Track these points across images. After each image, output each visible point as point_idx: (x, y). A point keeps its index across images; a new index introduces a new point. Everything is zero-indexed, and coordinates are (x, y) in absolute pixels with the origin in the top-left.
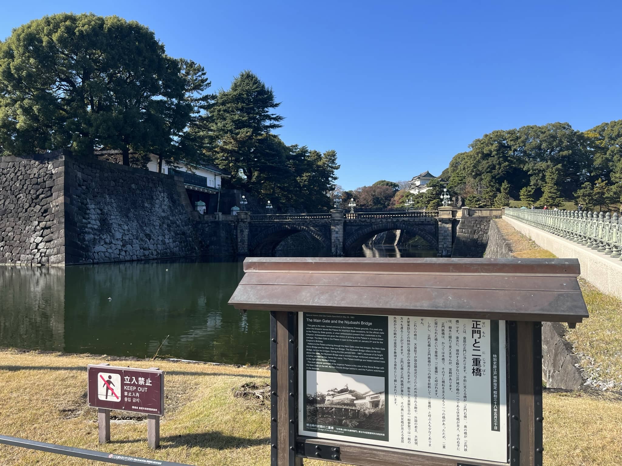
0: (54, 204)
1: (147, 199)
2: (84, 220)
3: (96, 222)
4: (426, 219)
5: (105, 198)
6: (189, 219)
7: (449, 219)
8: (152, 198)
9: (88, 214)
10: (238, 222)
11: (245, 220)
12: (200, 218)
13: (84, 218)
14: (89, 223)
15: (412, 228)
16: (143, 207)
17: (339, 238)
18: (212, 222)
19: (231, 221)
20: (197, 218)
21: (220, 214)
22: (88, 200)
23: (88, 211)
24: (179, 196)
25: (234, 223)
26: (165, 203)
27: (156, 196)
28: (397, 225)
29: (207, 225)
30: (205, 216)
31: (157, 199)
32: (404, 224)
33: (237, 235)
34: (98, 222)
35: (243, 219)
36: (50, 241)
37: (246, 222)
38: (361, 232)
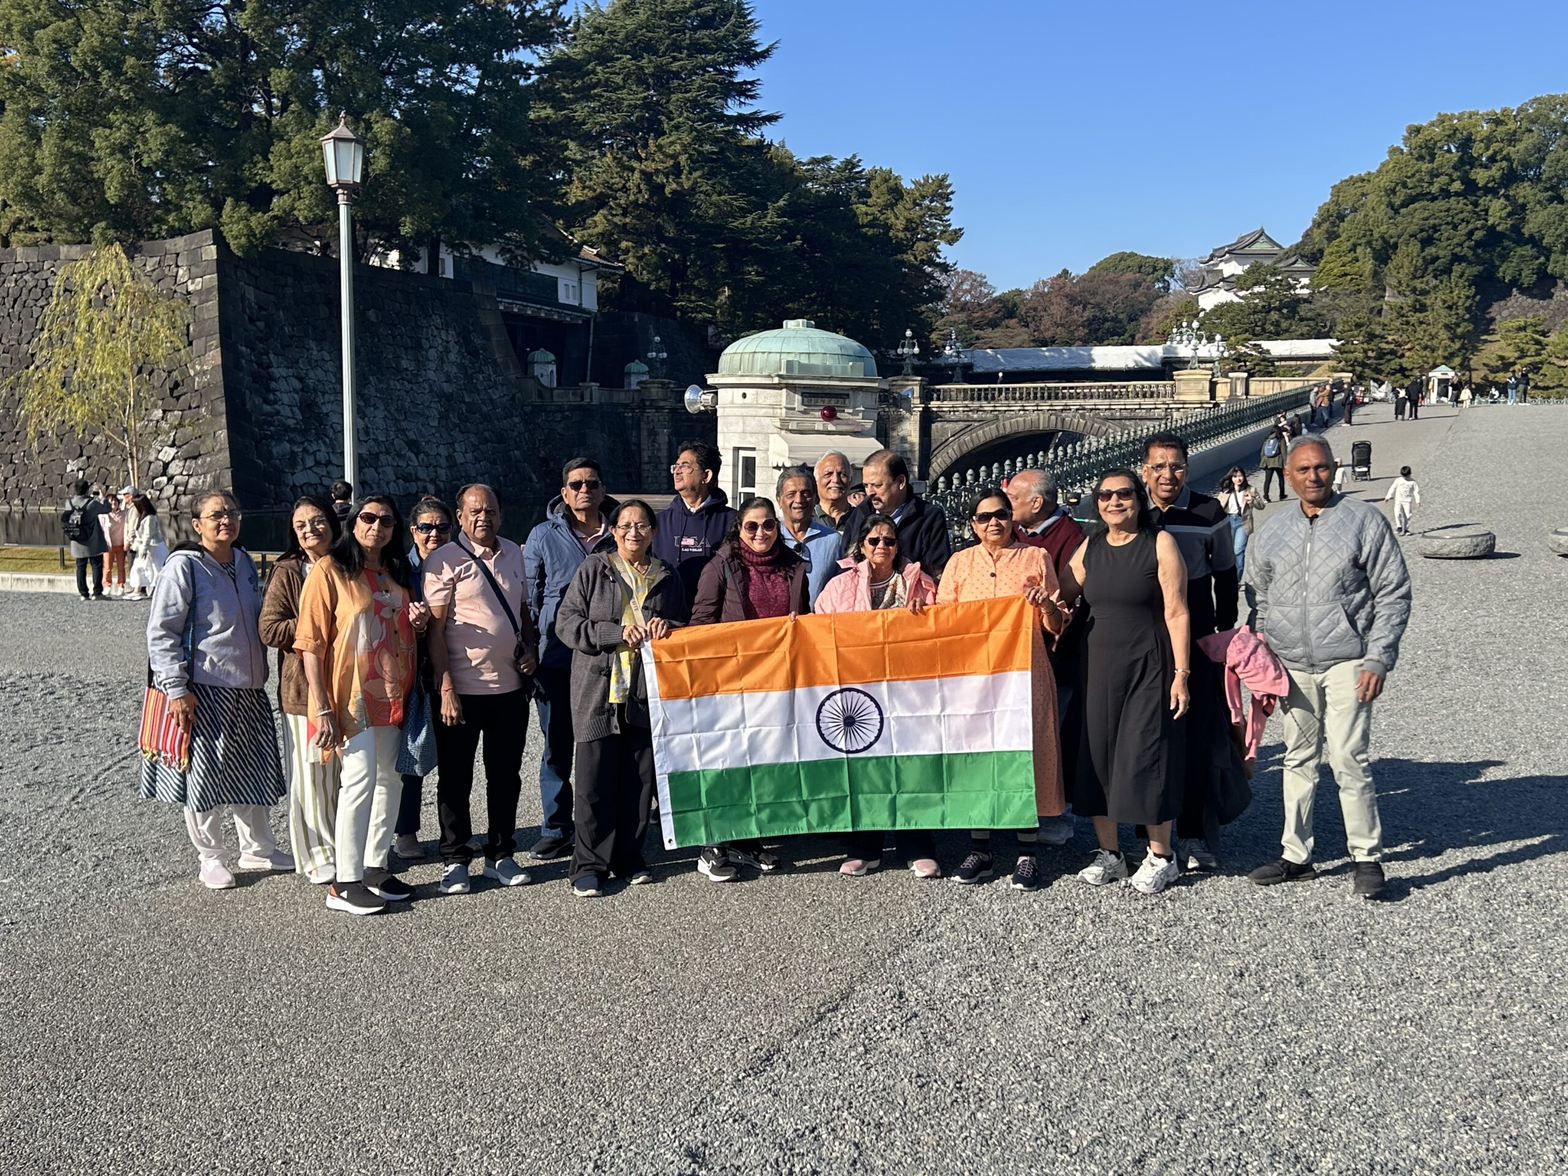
0: (198, 367)
1: (406, 349)
2: (267, 408)
3: (293, 413)
4: (1140, 405)
5: (308, 350)
6: (513, 398)
7: (1202, 403)
8: (419, 346)
9: (274, 391)
10: (642, 407)
11: (662, 404)
12: (540, 395)
13: (266, 401)
14: (278, 413)
16: (398, 370)
18: (574, 408)
19: (626, 406)
20: (535, 398)
21: (595, 385)
22: (272, 356)
23: (273, 385)
24: (487, 338)
25: (633, 410)
26: (452, 357)
27: (428, 339)
28: (1063, 420)
29: (559, 417)
30: (555, 392)
31: (431, 347)
32: (1083, 416)
33: (639, 445)
34: (296, 409)
35: (657, 400)
36: (195, 458)
37: (663, 408)
38: (967, 438)
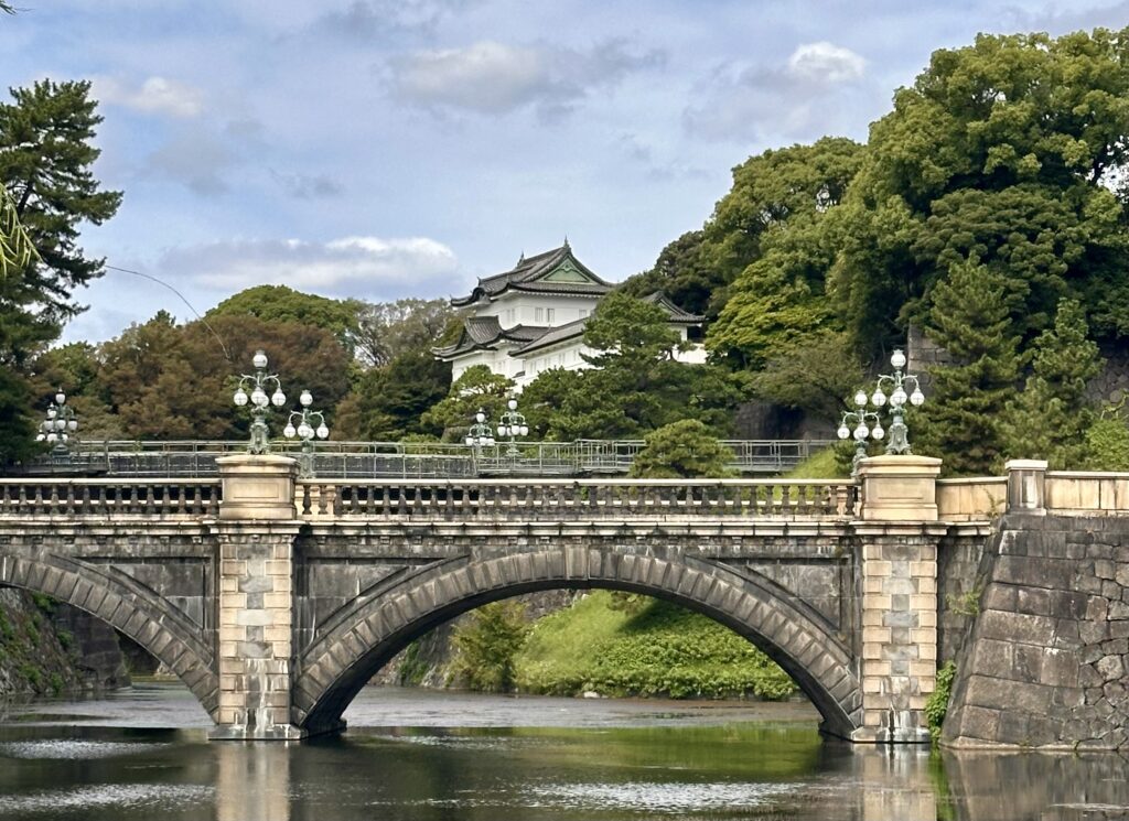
4: (786, 528)
7: (924, 527)
15: (708, 578)
17: (267, 636)
28: (617, 560)
32: (660, 552)
38: (401, 598)
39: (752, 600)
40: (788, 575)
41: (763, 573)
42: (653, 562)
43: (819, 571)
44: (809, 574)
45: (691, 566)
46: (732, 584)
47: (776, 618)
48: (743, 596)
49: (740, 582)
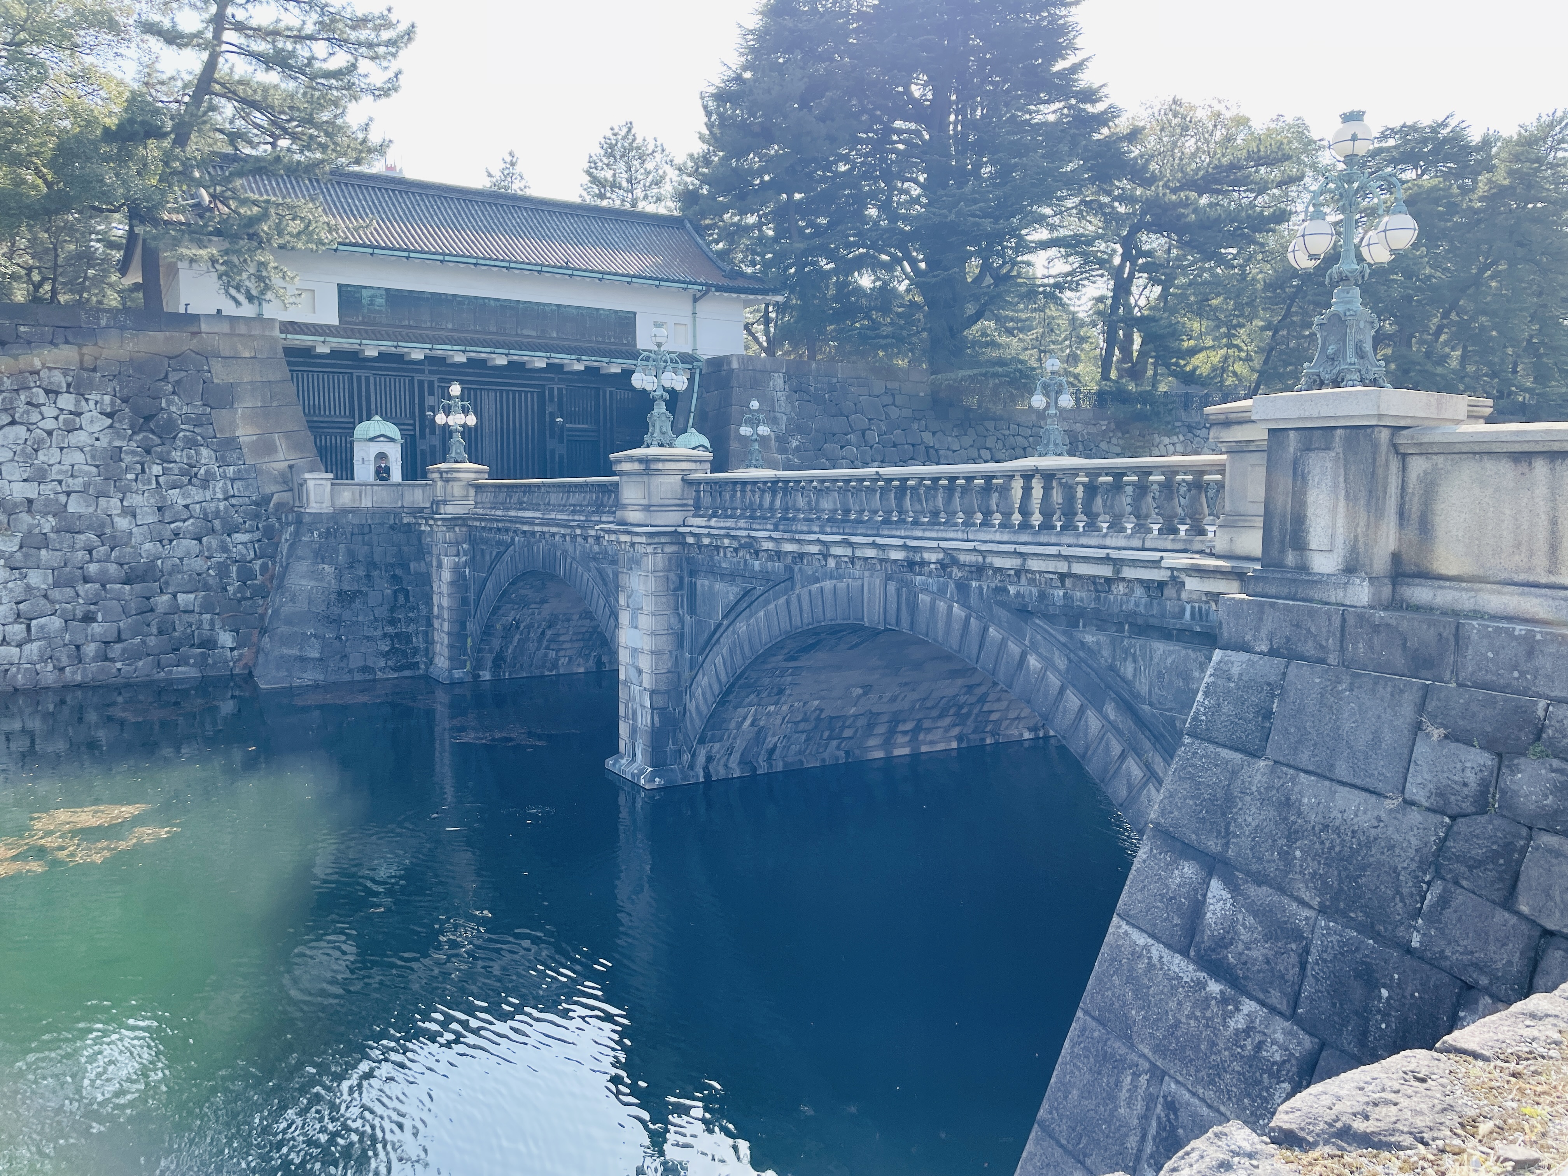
4: (1118, 562)
17: (640, 660)
38: (742, 629)
39: (1073, 701)
40: (1135, 661)
41: (1095, 648)
42: (950, 608)
43: (1187, 656)
44: (1169, 660)
45: (999, 625)
46: (1048, 663)
47: (1107, 746)
48: (1062, 690)
49: (1061, 663)
